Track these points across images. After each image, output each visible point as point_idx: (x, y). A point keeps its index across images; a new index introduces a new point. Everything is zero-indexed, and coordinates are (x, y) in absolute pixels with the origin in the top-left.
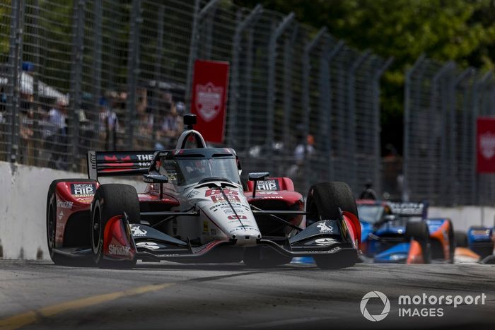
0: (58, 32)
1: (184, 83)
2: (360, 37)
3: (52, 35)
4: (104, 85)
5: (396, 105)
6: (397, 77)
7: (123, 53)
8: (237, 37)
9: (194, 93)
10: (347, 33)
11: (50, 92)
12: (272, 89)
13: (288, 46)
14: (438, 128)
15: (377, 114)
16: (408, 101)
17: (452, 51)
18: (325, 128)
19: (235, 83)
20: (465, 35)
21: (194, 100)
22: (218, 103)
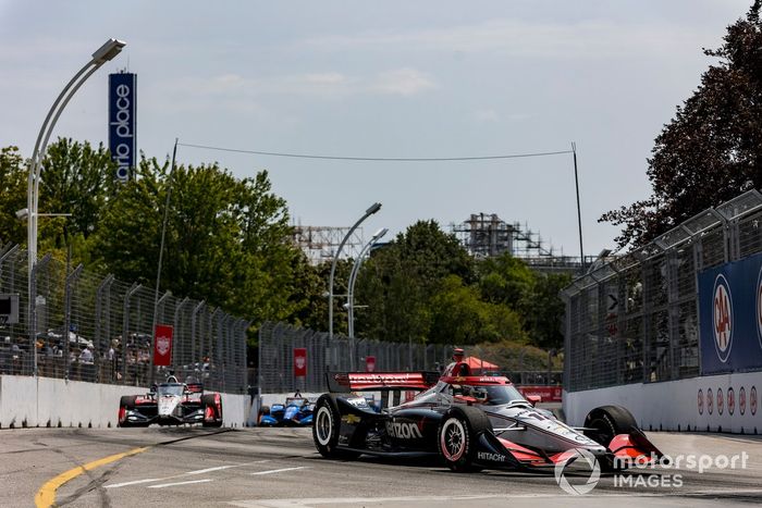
0: (86, 308)
1: (150, 333)
2: (235, 310)
3: (84, 310)
4: (112, 334)
5: (253, 343)
6: (253, 329)
7: (120, 318)
8: (176, 313)
9: (156, 342)
10: (229, 308)
11: (84, 341)
12: (194, 334)
13: (202, 318)
14: (275, 354)
15: (245, 345)
16: (260, 342)
17: (281, 315)
18: (220, 352)
19: (176, 336)
20: (286, 307)
21: (155, 346)
22: (167, 346)
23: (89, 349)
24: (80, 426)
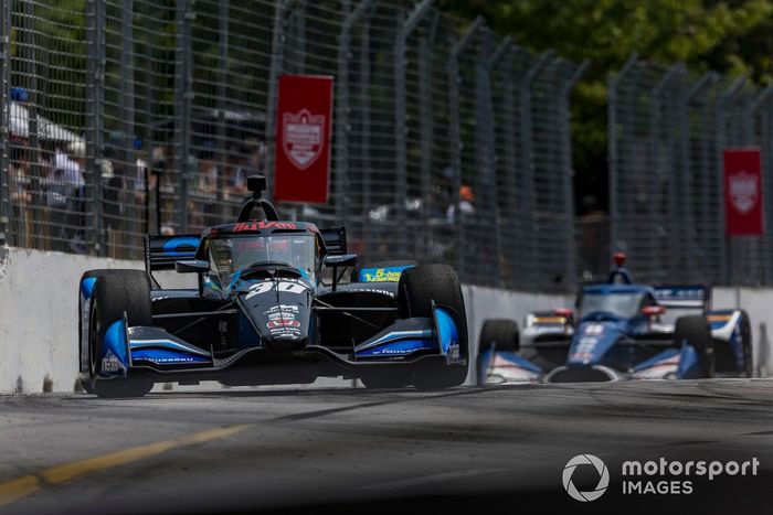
1: (264, 111)
7: (167, 67)
8: (344, 37)
9: (280, 127)
10: (515, 24)
14: (664, 168)
16: (614, 128)
17: (682, 47)
18: (487, 172)
19: (344, 109)
21: (279, 137)
22: (318, 140)
23: (73, 157)
24: (47, 385)
